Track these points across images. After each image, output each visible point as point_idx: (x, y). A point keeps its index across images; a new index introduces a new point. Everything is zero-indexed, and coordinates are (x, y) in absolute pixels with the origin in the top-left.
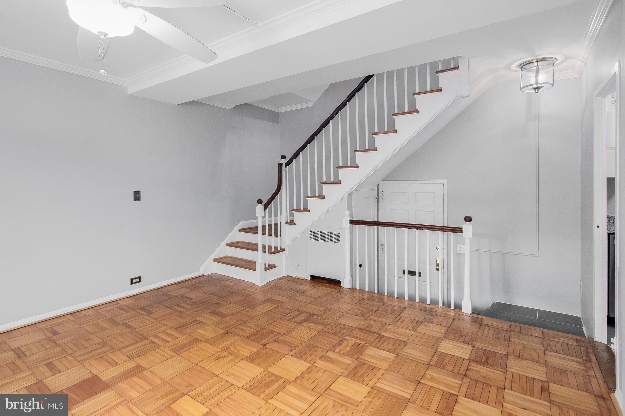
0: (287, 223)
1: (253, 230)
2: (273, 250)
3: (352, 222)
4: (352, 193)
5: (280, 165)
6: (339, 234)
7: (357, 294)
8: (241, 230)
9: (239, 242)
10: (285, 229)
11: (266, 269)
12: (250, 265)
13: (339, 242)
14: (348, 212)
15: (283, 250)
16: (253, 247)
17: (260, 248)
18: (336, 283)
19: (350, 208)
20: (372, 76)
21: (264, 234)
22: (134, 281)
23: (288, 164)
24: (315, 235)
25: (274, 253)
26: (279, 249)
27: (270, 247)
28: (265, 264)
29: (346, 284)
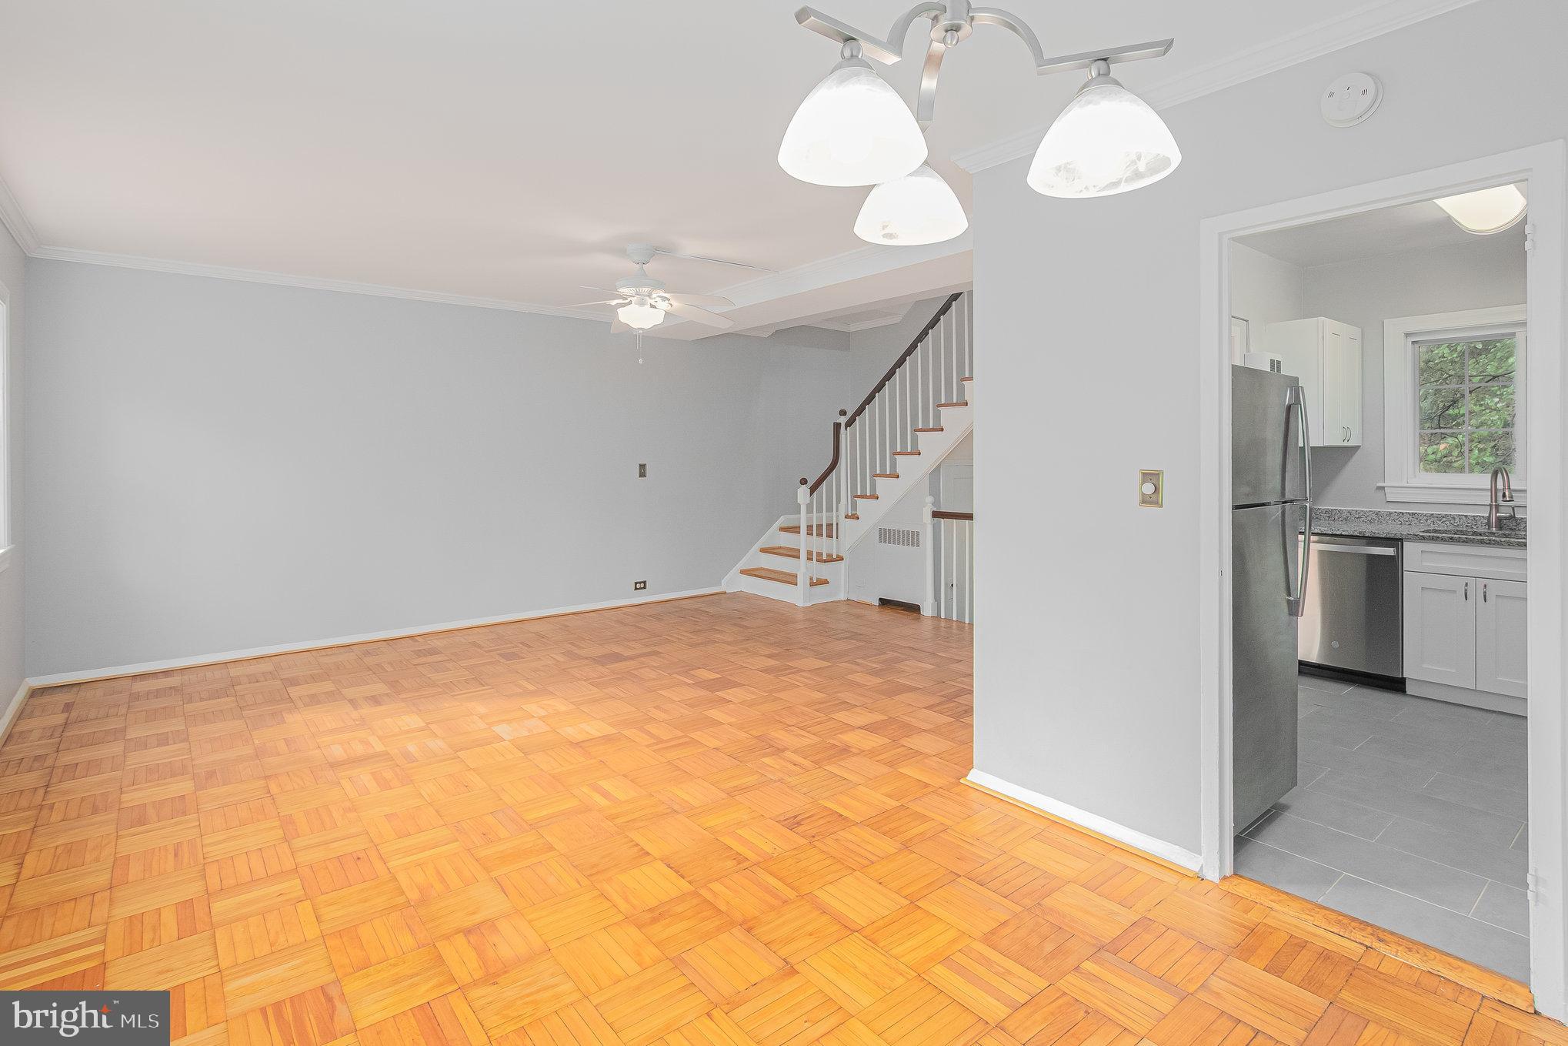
0: (847, 517)
1: (795, 530)
2: (825, 557)
3: (936, 515)
4: (939, 466)
5: (837, 426)
6: (918, 533)
7: (943, 624)
8: (782, 529)
9: (780, 548)
10: (846, 525)
11: (812, 584)
12: (790, 579)
13: (918, 546)
14: (930, 499)
15: (840, 559)
16: (794, 554)
17: (803, 555)
18: (913, 609)
19: (934, 491)
20: (959, 294)
21: (810, 533)
22: (638, 586)
23: (849, 423)
24: (887, 536)
25: (825, 561)
26: (834, 557)
27: (819, 554)
28: (811, 579)
29: (927, 611)
